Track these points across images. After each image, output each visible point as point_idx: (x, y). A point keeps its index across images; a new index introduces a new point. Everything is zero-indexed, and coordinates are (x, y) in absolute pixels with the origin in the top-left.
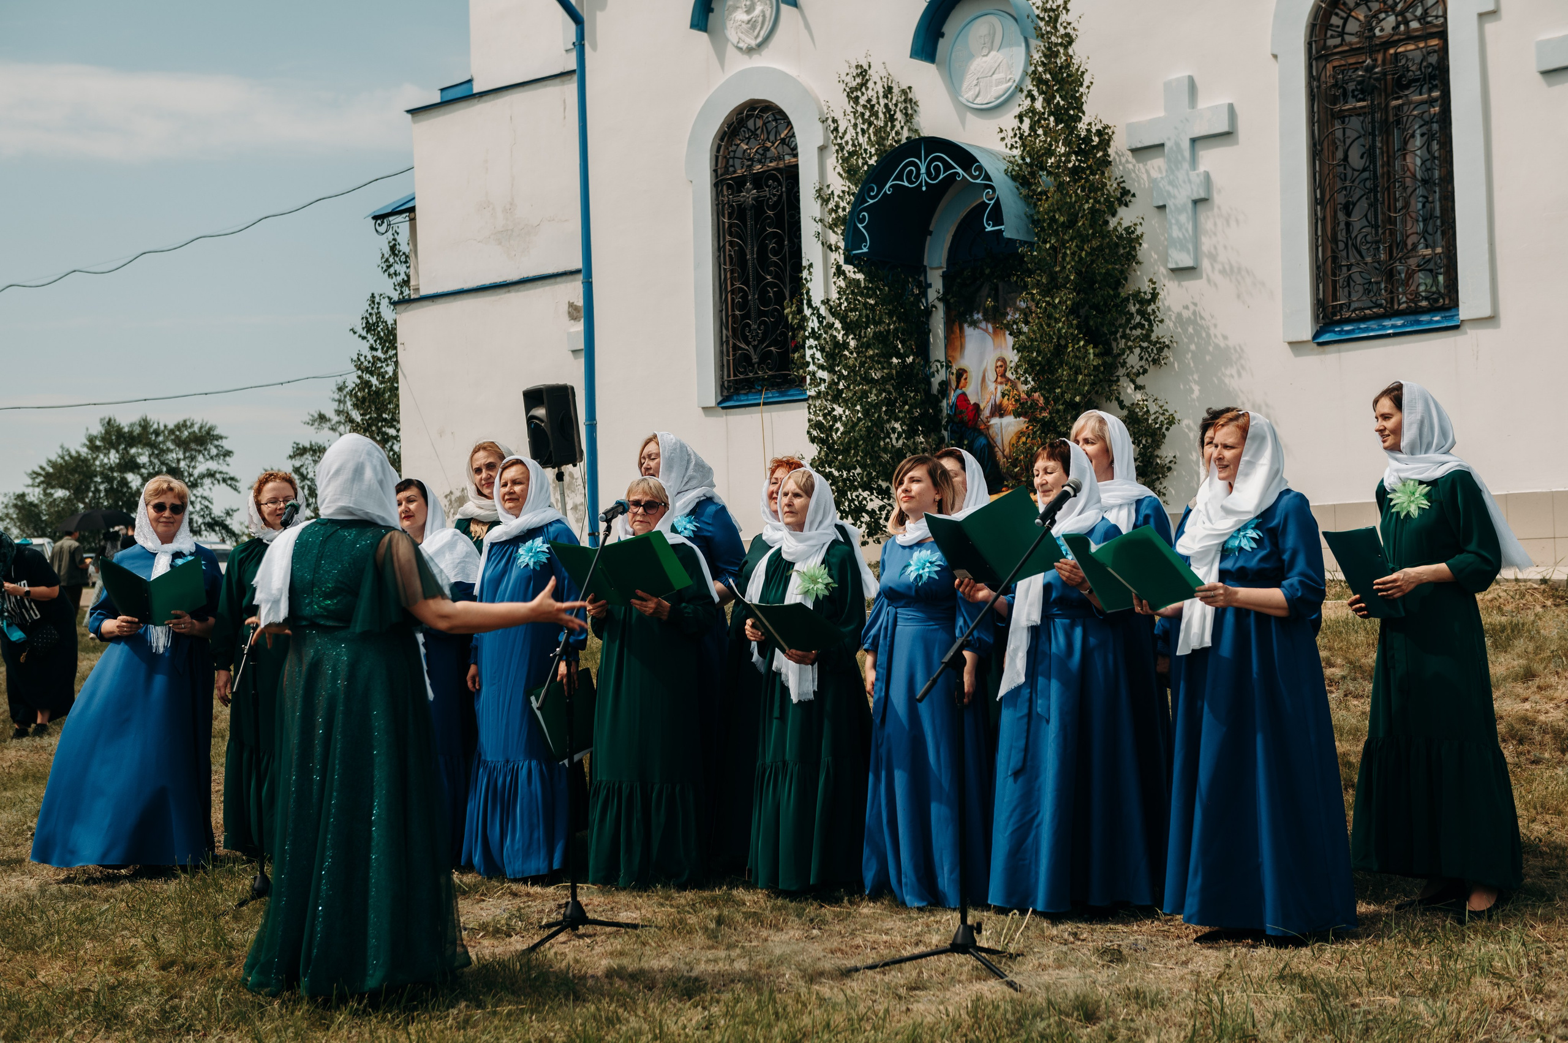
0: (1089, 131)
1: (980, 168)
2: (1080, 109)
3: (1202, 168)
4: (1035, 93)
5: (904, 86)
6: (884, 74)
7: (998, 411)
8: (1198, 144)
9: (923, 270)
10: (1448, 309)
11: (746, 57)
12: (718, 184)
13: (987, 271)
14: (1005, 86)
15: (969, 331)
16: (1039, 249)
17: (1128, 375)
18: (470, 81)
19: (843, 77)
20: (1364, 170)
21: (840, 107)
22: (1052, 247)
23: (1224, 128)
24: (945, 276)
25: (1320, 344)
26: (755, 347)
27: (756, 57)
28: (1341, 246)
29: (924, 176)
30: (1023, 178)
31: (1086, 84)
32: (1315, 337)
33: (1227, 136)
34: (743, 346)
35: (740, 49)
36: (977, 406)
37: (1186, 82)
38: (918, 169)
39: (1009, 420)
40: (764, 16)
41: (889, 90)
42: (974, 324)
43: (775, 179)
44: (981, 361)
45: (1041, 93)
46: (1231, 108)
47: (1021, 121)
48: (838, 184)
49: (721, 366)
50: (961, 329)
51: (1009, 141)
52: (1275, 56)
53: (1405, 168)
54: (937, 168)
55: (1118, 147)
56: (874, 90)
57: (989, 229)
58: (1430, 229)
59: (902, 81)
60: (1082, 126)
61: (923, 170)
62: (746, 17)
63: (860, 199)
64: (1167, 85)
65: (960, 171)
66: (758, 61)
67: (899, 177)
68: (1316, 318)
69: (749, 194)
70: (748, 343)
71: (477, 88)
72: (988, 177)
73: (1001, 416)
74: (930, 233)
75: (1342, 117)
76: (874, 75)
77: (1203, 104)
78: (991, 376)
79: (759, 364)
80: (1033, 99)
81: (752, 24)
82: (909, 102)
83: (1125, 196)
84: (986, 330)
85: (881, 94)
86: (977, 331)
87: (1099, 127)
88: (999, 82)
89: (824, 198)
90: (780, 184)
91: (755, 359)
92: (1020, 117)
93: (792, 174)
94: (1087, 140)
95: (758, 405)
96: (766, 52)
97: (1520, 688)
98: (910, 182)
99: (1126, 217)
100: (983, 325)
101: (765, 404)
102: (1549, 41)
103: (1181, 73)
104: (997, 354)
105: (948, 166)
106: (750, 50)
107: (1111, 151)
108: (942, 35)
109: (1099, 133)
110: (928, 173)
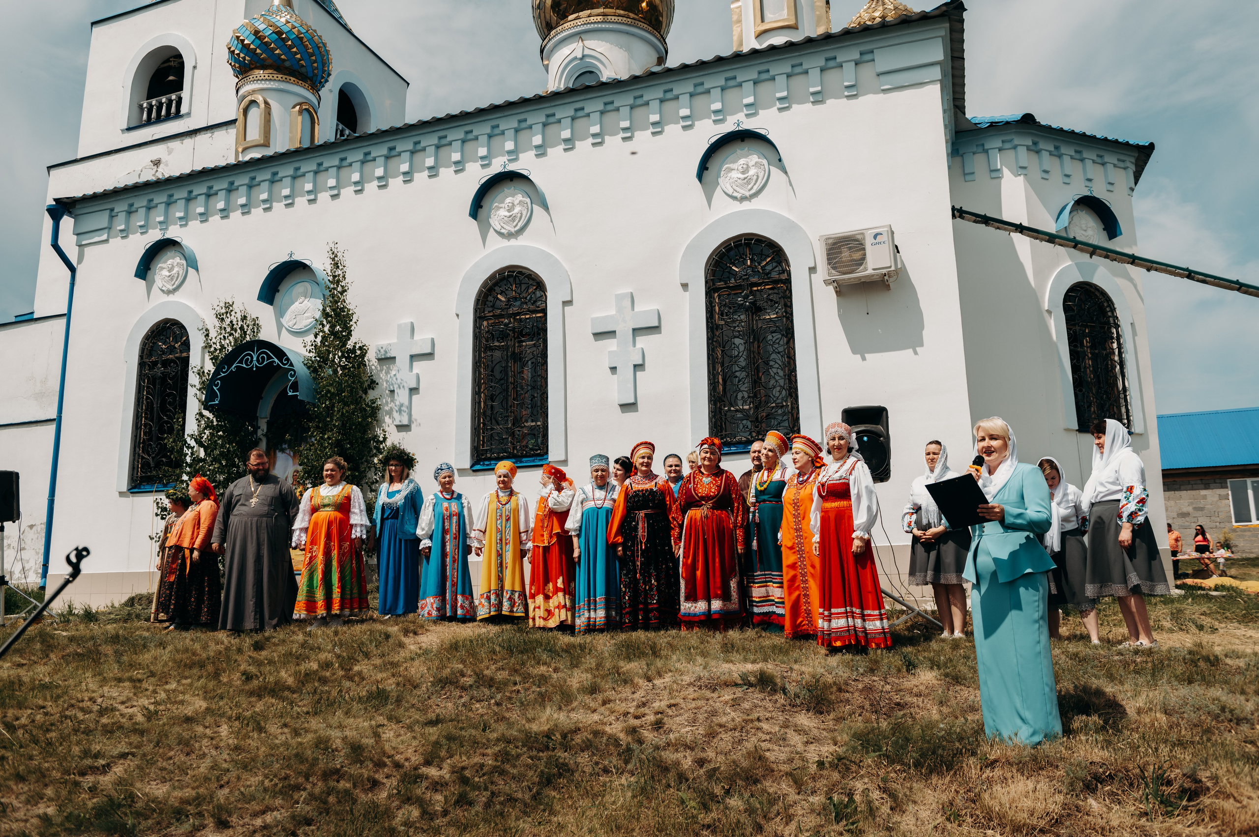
0: (354, 346)
1: (288, 359)
2: (350, 334)
3: (415, 371)
4: (325, 323)
5: (254, 316)
6: (242, 308)
8: (414, 359)
9: (256, 418)
10: (543, 455)
12: (142, 365)
13: (292, 421)
14: (310, 320)
15: (279, 455)
16: (318, 407)
17: (367, 483)
18: (32, 313)
19: (215, 307)
20: (501, 379)
21: (212, 323)
22: (327, 407)
23: (428, 351)
24: (268, 423)
25: (474, 471)
26: (153, 458)
27: (171, 295)
28: (488, 418)
29: (255, 362)
30: (314, 368)
31: (354, 320)
32: (471, 467)
33: (429, 356)
34: (146, 457)
35: (163, 291)
37: (410, 325)
38: (252, 358)
40: (179, 274)
41: (244, 318)
42: (283, 451)
43: (175, 362)
44: (285, 472)
45: (328, 322)
46: (433, 340)
47: (316, 337)
48: (210, 367)
51: (309, 348)
52: (458, 315)
53: (523, 378)
54: (263, 358)
55: (371, 357)
56: (236, 317)
57: (290, 394)
58: (535, 413)
59: (252, 313)
60: (350, 345)
61: (255, 359)
62: (168, 274)
63: (216, 373)
64: (399, 326)
65: (276, 360)
66: (172, 298)
67: (241, 362)
68: (472, 456)
69: (159, 370)
70: (149, 455)
71: (35, 316)
72: (292, 365)
74: (262, 398)
75: (491, 349)
76: (236, 308)
77: (416, 337)
79: (155, 468)
80: (323, 326)
81: (171, 277)
82: (256, 326)
83: (373, 384)
84: (289, 455)
85: (239, 319)
86: (284, 455)
87: (360, 345)
88: (308, 318)
89: (201, 373)
90: (177, 366)
91: (152, 465)
92: (316, 336)
93: (186, 361)
94: (353, 351)
95: (152, 492)
96: (177, 293)
97: (588, 699)
98: (247, 365)
99: (372, 395)
100: (288, 451)
101: (156, 491)
102: (597, 318)
103: (407, 320)
105: (269, 357)
106: (169, 292)
107: (366, 359)
108: (278, 291)
109: (361, 348)
110: (258, 360)
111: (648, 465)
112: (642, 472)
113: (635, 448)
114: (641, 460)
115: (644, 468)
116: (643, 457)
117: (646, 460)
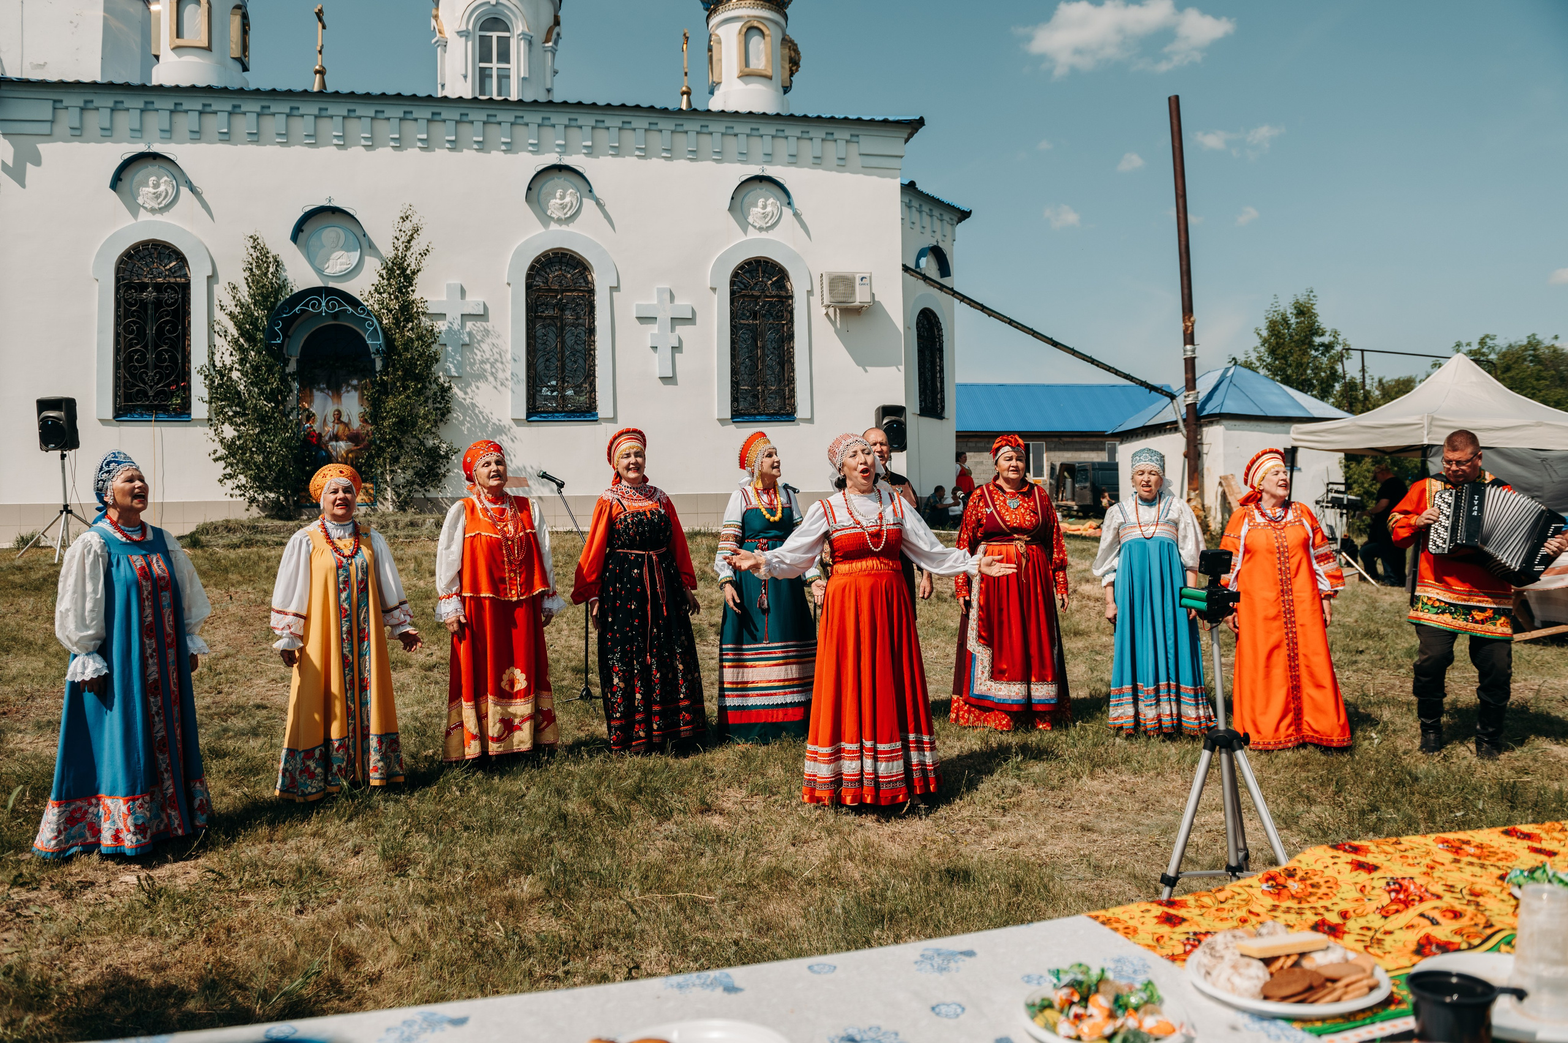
1: (364, 309)
3: (467, 330)
7: (336, 438)
8: (466, 318)
11: (150, 214)
14: (346, 267)
15: (315, 393)
23: (481, 312)
24: (298, 361)
25: (529, 421)
26: (151, 386)
27: (159, 215)
29: (324, 307)
32: (527, 418)
34: (140, 385)
35: (147, 208)
36: (320, 434)
37: (459, 286)
38: (320, 303)
39: (342, 444)
40: (167, 193)
42: (319, 389)
43: (172, 289)
44: (324, 410)
46: (484, 304)
49: (116, 395)
50: (311, 392)
52: (509, 284)
54: (334, 304)
59: (277, 250)
61: (323, 304)
63: (276, 312)
64: (448, 286)
65: (350, 309)
66: (160, 218)
68: (527, 408)
69: (151, 295)
70: (145, 383)
72: (369, 315)
73: (337, 441)
77: (468, 298)
78: (330, 419)
79: (154, 396)
81: (157, 195)
84: (328, 394)
86: (321, 394)
88: (342, 264)
90: (177, 293)
91: (151, 393)
93: (185, 289)
95: (150, 421)
96: (167, 213)
98: (314, 309)
100: (326, 391)
101: (156, 421)
102: (641, 305)
103: (456, 281)
104: (335, 407)
106: (155, 211)
110: (327, 306)
111: (639, 468)
112: (629, 480)
113: (612, 443)
114: (625, 462)
115: (632, 475)
116: (628, 455)
117: (632, 459)
